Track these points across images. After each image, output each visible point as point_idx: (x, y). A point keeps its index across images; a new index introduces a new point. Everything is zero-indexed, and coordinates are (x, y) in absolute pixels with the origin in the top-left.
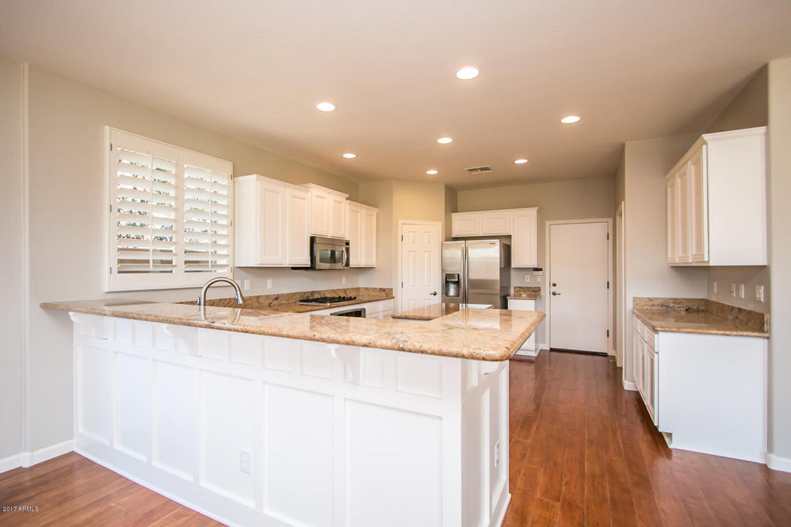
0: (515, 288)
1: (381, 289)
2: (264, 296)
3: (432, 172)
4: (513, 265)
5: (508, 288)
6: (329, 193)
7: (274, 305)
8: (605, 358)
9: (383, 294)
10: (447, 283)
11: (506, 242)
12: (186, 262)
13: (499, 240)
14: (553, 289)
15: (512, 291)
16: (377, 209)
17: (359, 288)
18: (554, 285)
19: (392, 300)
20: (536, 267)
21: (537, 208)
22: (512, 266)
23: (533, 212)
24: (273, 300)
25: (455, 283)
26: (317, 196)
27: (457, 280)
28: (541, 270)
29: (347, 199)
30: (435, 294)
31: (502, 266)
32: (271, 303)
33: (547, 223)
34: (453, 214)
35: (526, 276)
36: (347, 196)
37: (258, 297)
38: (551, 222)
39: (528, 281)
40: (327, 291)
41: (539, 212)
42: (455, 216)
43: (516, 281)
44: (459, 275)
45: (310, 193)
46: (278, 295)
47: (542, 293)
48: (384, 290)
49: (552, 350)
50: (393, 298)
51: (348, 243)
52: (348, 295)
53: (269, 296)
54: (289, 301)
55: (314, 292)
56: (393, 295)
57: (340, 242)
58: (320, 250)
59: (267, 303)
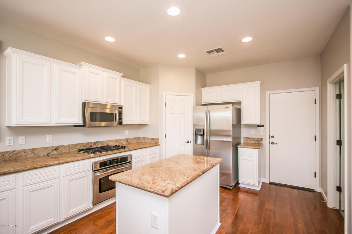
0: (244, 138)
1: (152, 139)
2: (41, 148)
3: (182, 56)
4: (243, 122)
5: (239, 138)
6: (104, 71)
7: (54, 154)
8: (313, 193)
9: (153, 141)
10: (196, 135)
11: (238, 107)
13: (231, 105)
14: (272, 140)
15: (242, 141)
16: (149, 86)
17: (139, 138)
18: (273, 137)
19: (159, 146)
20: (259, 124)
21: (260, 82)
22: (242, 124)
23: (256, 85)
24: (52, 151)
25: (201, 135)
26: (90, 72)
27: (202, 133)
28: (263, 126)
29: (122, 77)
30: (188, 142)
31: (235, 123)
32: (49, 153)
33: (268, 93)
34: (202, 89)
35: (252, 130)
36: (122, 74)
37: (33, 150)
38: (271, 92)
39: (253, 133)
40: (110, 141)
41: (261, 85)
42: (204, 90)
43: (245, 133)
44: (203, 130)
46: (58, 147)
47: (263, 142)
48: (154, 139)
49: (271, 183)
50: (159, 145)
51: (120, 108)
52: (130, 143)
53: (47, 148)
54: (71, 150)
55: (97, 142)
56: (159, 143)
57: (113, 107)
58: (90, 113)
59: (45, 153)
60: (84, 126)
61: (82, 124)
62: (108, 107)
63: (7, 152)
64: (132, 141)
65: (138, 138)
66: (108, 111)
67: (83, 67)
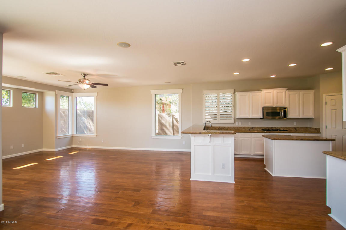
6: (274, 90)
7: (251, 130)
12: (220, 117)
16: (313, 90)
24: (251, 129)
26: (267, 93)
29: (287, 90)
36: (287, 89)
37: (244, 127)
45: (262, 92)
46: (253, 127)
48: (316, 129)
51: (285, 108)
52: (298, 130)
53: (249, 127)
54: (259, 130)
55: (273, 127)
56: (320, 132)
57: (281, 108)
58: (266, 112)
59: (248, 129)
60: (263, 118)
61: (262, 118)
62: (278, 109)
63: (231, 127)
64: (300, 129)
65: (306, 127)
66: (278, 111)
67: (263, 91)
